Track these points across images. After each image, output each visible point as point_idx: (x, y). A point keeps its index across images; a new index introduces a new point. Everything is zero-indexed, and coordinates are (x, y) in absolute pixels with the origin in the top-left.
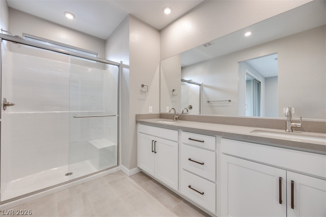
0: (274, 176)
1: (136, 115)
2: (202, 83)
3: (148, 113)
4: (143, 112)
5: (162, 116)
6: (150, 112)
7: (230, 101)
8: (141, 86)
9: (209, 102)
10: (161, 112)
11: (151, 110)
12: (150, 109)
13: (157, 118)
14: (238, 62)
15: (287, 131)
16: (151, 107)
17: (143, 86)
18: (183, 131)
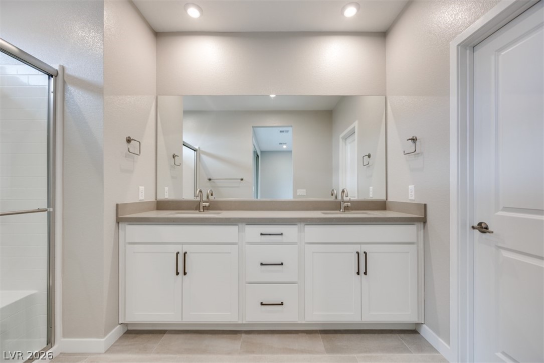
0: (352, 252)
1: (117, 205)
2: (199, 148)
3: (138, 201)
4: (129, 200)
5: (161, 205)
6: (141, 198)
7: (242, 180)
8: (126, 141)
9: (210, 180)
10: (158, 198)
11: (143, 193)
12: (140, 193)
13: (153, 210)
14: (253, 127)
15: (341, 211)
16: (143, 187)
17: (129, 140)
18: (247, 225)
